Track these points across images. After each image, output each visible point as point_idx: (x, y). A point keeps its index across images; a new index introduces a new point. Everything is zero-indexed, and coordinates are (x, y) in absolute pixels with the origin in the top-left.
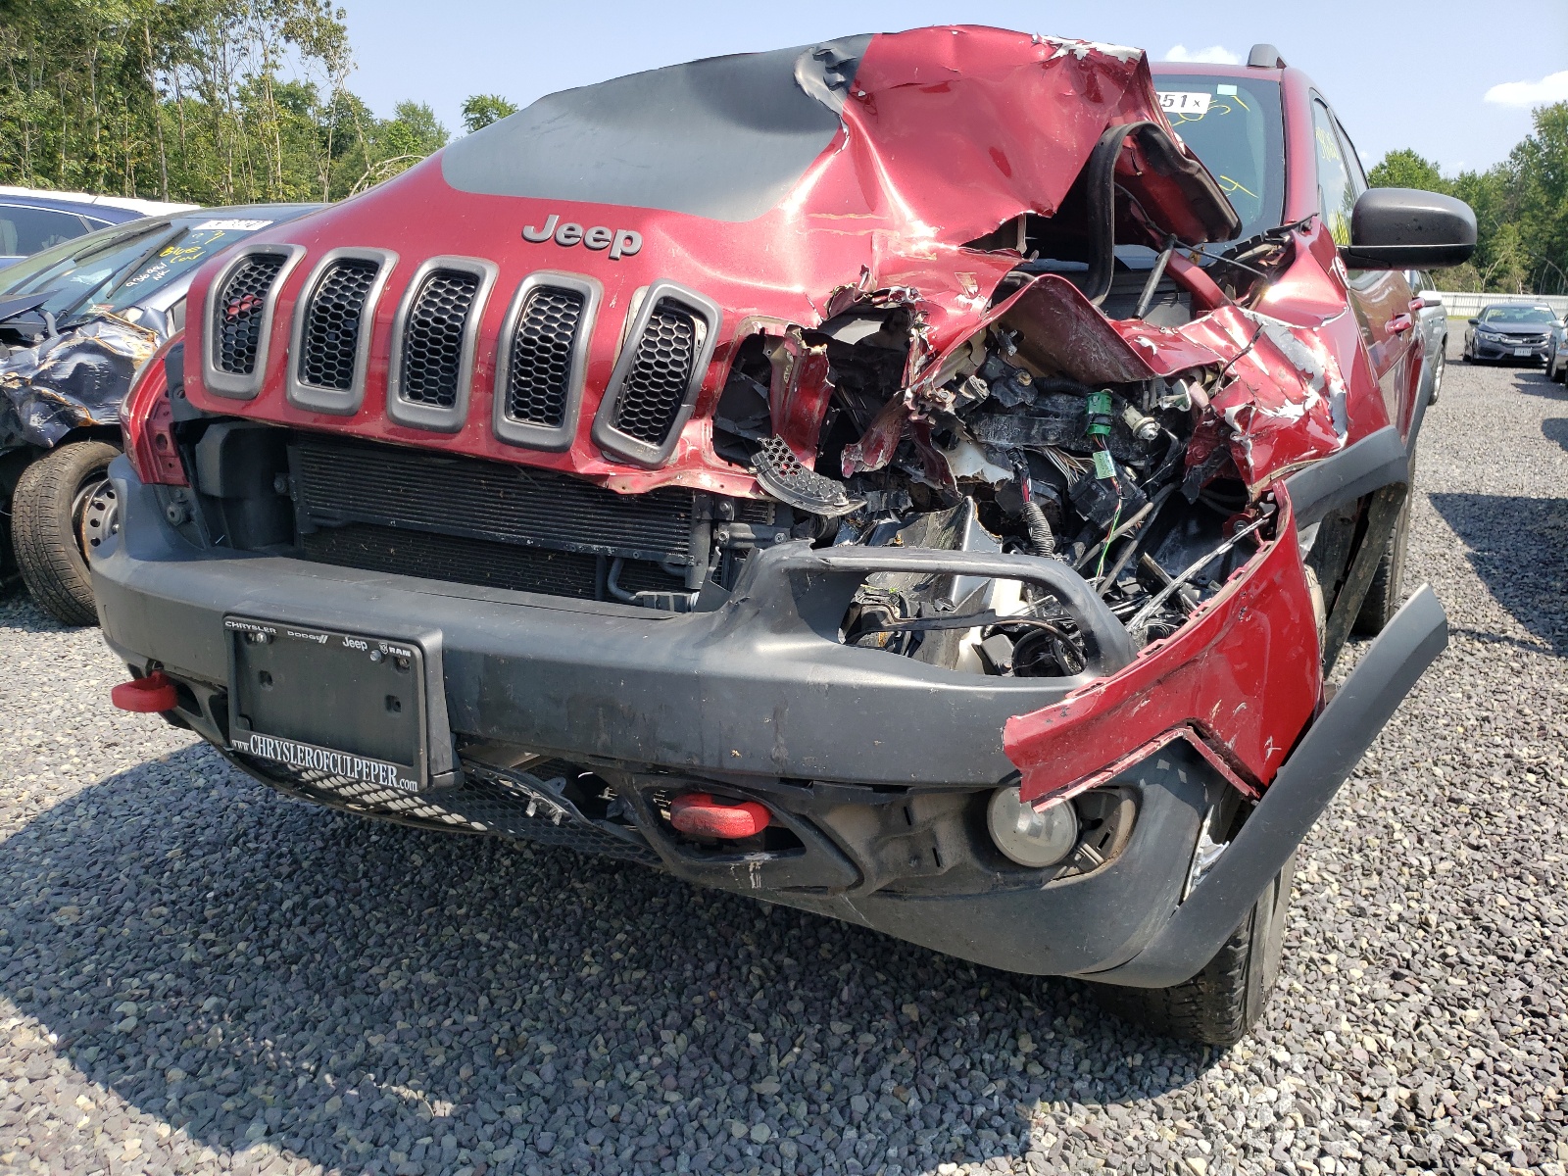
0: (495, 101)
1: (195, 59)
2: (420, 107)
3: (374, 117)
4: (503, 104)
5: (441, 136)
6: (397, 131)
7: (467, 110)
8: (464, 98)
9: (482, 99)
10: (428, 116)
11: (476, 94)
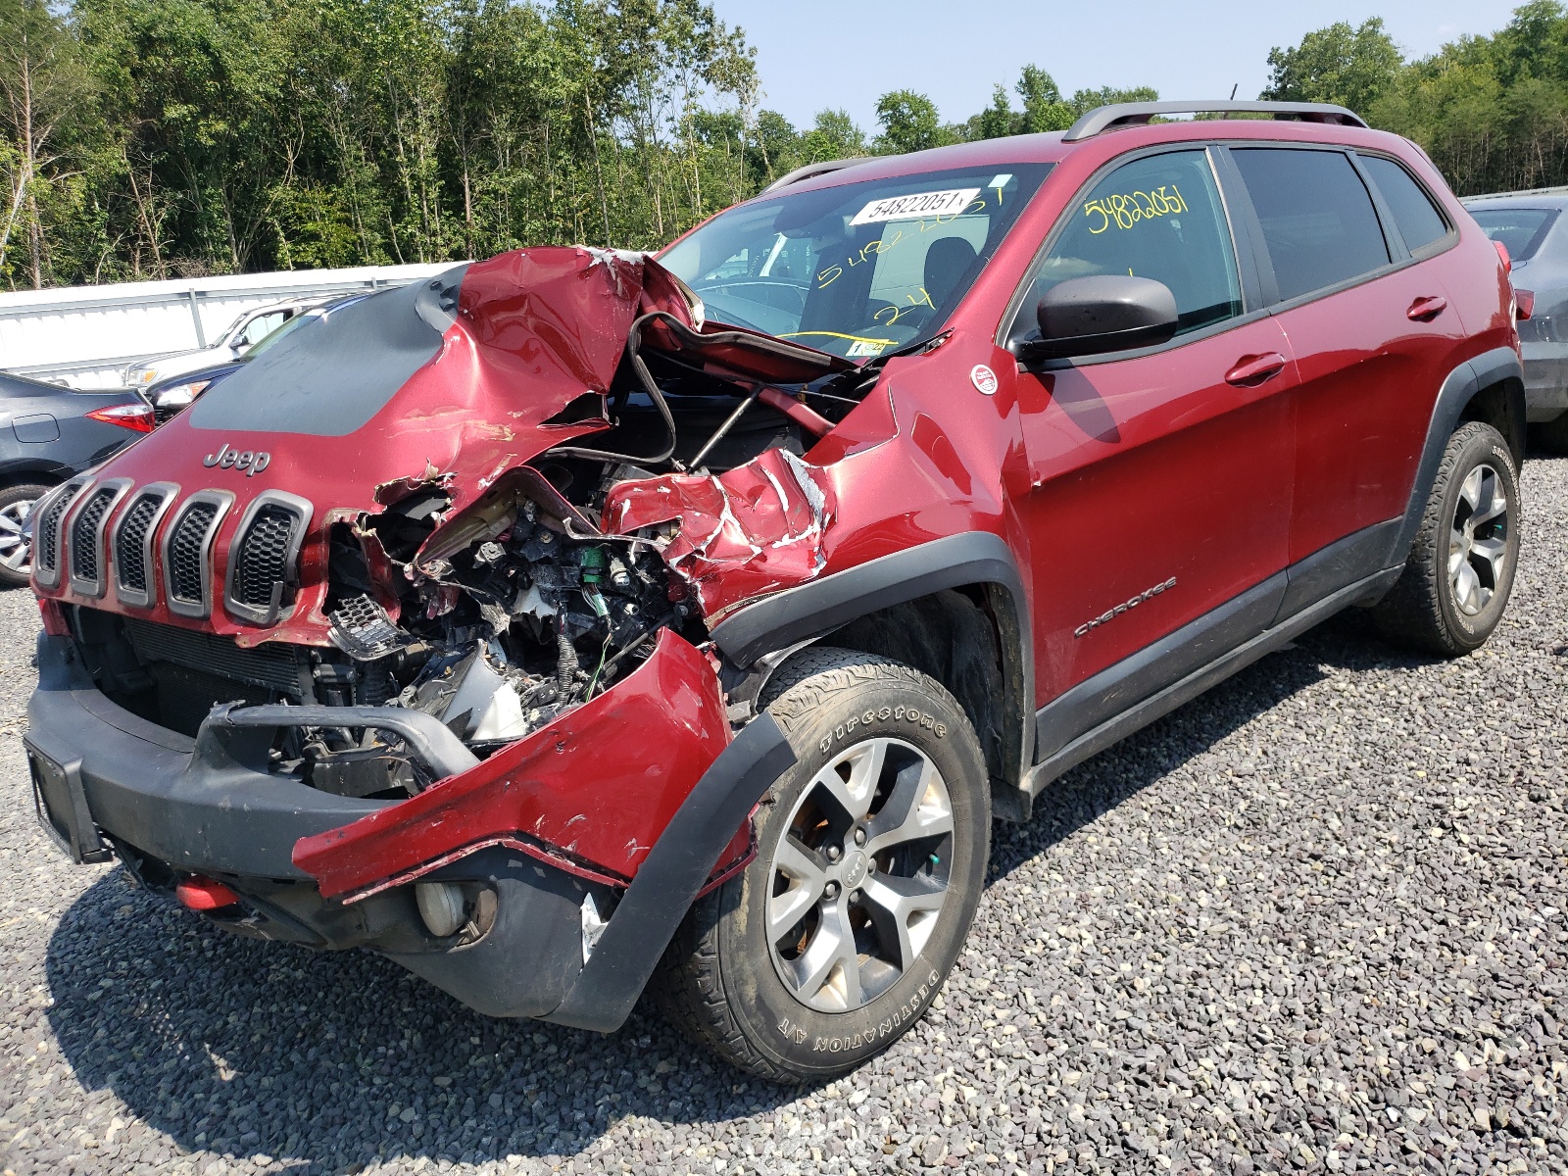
0: (905, 97)
1: (629, 111)
2: (837, 114)
3: (796, 130)
4: (914, 98)
5: (858, 136)
6: (816, 141)
7: (881, 108)
8: (876, 99)
9: (893, 95)
10: (845, 120)
11: (887, 93)
